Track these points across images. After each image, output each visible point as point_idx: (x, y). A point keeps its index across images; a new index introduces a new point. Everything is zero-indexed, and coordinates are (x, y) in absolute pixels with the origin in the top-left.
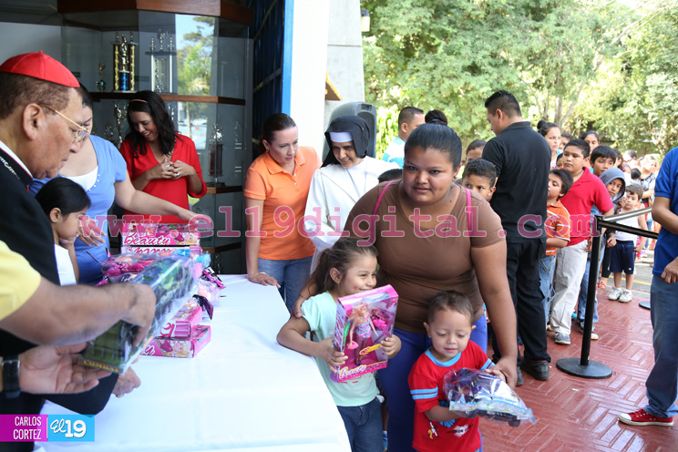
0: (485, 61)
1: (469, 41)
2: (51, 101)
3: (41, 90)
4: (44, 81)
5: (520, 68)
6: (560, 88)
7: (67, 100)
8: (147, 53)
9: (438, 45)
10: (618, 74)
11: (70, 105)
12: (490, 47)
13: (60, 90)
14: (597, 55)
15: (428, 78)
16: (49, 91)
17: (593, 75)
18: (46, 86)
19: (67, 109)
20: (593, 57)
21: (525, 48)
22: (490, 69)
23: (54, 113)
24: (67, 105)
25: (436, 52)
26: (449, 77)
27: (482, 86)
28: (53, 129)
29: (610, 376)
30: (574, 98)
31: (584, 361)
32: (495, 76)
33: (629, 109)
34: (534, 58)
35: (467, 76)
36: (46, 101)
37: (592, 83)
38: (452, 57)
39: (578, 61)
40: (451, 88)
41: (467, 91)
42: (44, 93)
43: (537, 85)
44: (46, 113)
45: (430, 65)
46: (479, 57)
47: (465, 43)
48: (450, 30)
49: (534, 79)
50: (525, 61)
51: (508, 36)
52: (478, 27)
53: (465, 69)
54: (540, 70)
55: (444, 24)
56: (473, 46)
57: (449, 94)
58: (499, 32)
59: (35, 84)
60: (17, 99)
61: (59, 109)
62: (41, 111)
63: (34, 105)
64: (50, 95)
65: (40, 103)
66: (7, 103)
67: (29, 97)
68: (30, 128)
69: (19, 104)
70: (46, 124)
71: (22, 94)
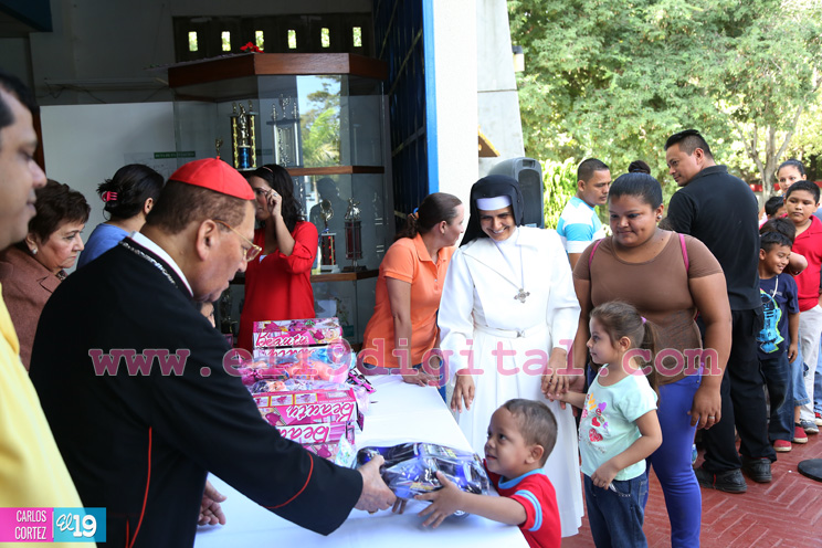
0: (671, 92)
1: (648, 69)
2: (227, 217)
3: (218, 205)
4: (222, 194)
5: (716, 96)
6: (770, 116)
8: (269, 123)
9: (610, 78)
11: (246, 220)
12: (674, 74)
13: (237, 204)
15: (600, 118)
17: (812, 97)
18: (223, 199)
19: (242, 226)
20: (810, 74)
21: (720, 71)
22: (678, 101)
23: (229, 230)
24: (242, 221)
25: (608, 86)
26: (627, 116)
27: (668, 123)
28: (226, 246)
30: (790, 127)
32: (685, 109)
34: (733, 83)
35: (648, 113)
36: (222, 217)
37: (812, 106)
38: (629, 91)
39: (791, 80)
40: (630, 128)
41: (651, 131)
42: (221, 208)
43: (738, 115)
44: (220, 230)
45: (602, 102)
46: (662, 87)
47: (643, 73)
48: (623, 59)
49: (734, 108)
50: (722, 87)
51: (697, 59)
52: (659, 51)
53: (646, 104)
54: (742, 96)
55: (615, 53)
56: (653, 74)
57: (627, 136)
58: (686, 55)
59: (212, 197)
60: (192, 214)
61: (234, 225)
62: (216, 227)
63: (210, 221)
64: (227, 210)
65: (215, 219)
66: (181, 218)
67: (205, 212)
68: (202, 247)
69: (194, 219)
70: (218, 242)
71: (198, 209)
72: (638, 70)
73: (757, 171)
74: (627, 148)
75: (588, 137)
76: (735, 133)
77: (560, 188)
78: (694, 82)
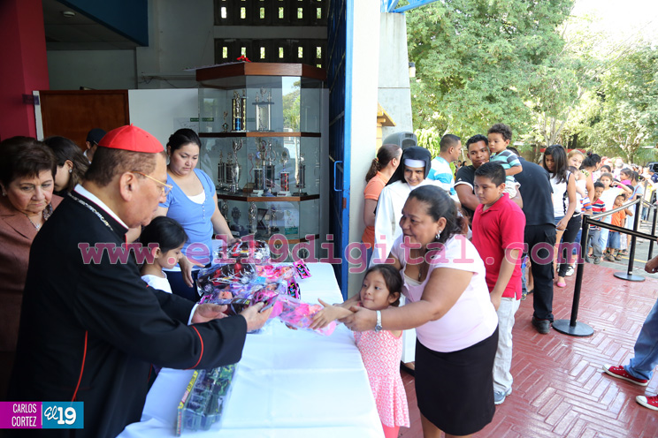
0: (499, 93)
1: (486, 79)
2: (142, 168)
3: (133, 160)
4: (136, 152)
5: (524, 97)
6: (553, 111)
7: (154, 164)
8: (253, 104)
9: (465, 83)
10: (595, 100)
11: (157, 168)
12: (502, 84)
13: (148, 157)
14: (579, 87)
15: (458, 106)
16: (140, 160)
17: (578, 102)
18: (137, 156)
19: (155, 172)
20: (577, 89)
21: (527, 83)
22: (502, 99)
23: (144, 177)
24: (154, 169)
25: (463, 88)
26: (473, 105)
27: (496, 111)
28: (144, 189)
29: (592, 335)
30: (564, 118)
31: (573, 323)
32: (506, 103)
33: (603, 125)
34: (535, 90)
35: (486, 104)
36: (137, 169)
37: (577, 107)
38: (475, 91)
39: (566, 91)
40: (474, 112)
41: (486, 115)
42: (136, 162)
43: (537, 109)
44: (138, 178)
45: (460, 96)
46: (494, 90)
47: (484, 81)
48: (473, 72)
49: (534, 105)
50: (528, 92)
51: (515, 75)
52: (493, 69)
53: (484, 99)
54: (539, 99)
55: (468, 68)
56: (490, 83)
57: (473, 116)
58: (508, 73)
59: (128, 155)
60: (115, 170)
61: (148, 173)
62: (134, 177)
63: (129, 173)
64: (141, 163)
65: (133, 171)
66: (107, 173)
67: (124, 167)
68: (125, 193)
69: (117, 173)
70: (138, 187)
71: (119, 165)
72: (482, 80)
73: (544, 140)
74: (472, 124)
75: (450, 116)
76: (534, 118)
77: (431, 145)
78: (514, 89)
